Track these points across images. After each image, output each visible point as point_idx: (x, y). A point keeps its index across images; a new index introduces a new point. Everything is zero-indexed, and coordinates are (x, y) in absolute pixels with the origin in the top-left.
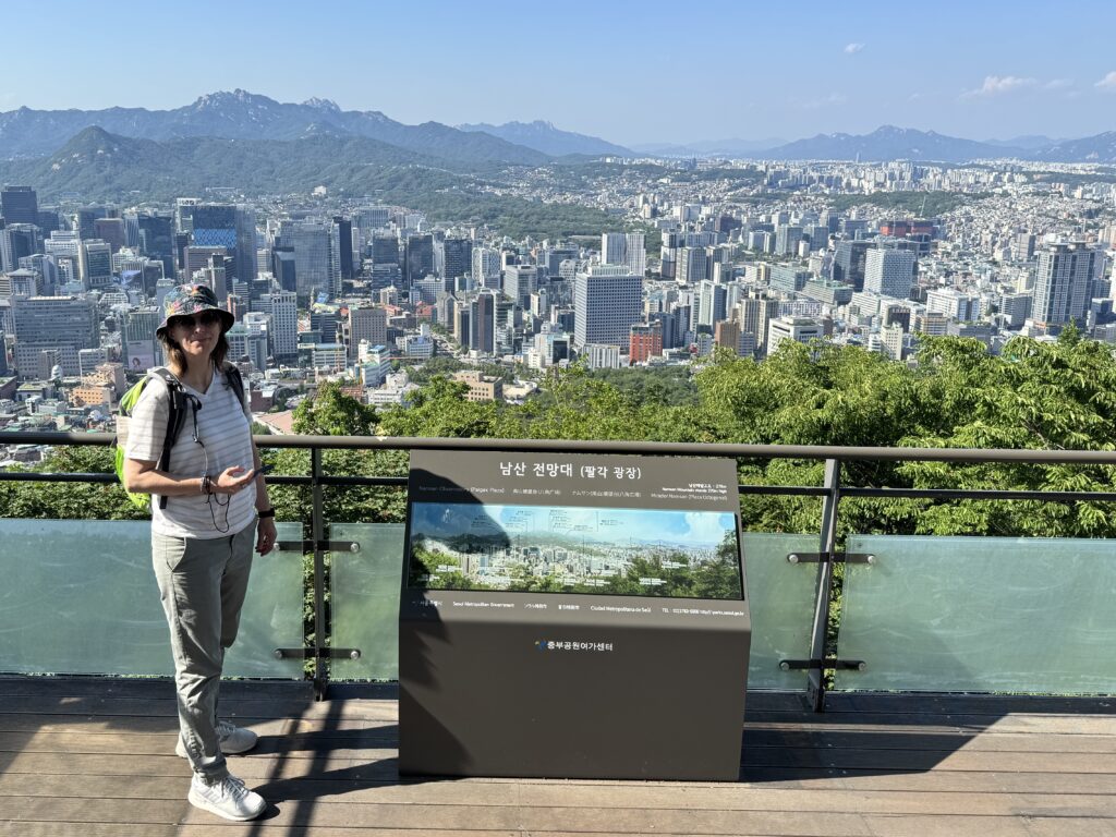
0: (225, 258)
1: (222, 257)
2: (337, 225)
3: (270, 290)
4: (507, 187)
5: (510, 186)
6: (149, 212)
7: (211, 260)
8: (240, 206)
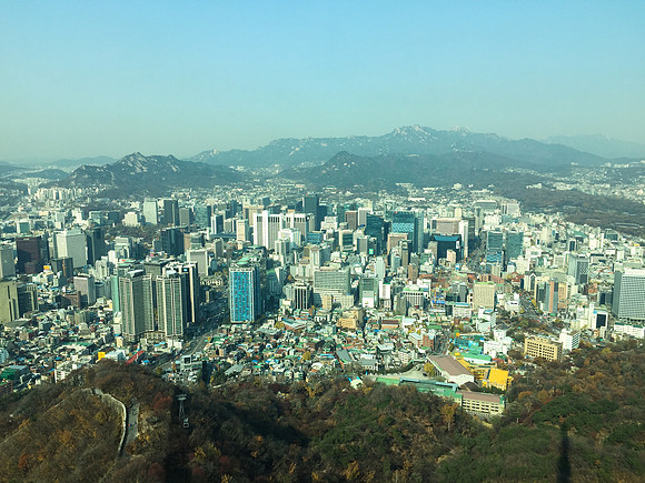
5: (576, 183)
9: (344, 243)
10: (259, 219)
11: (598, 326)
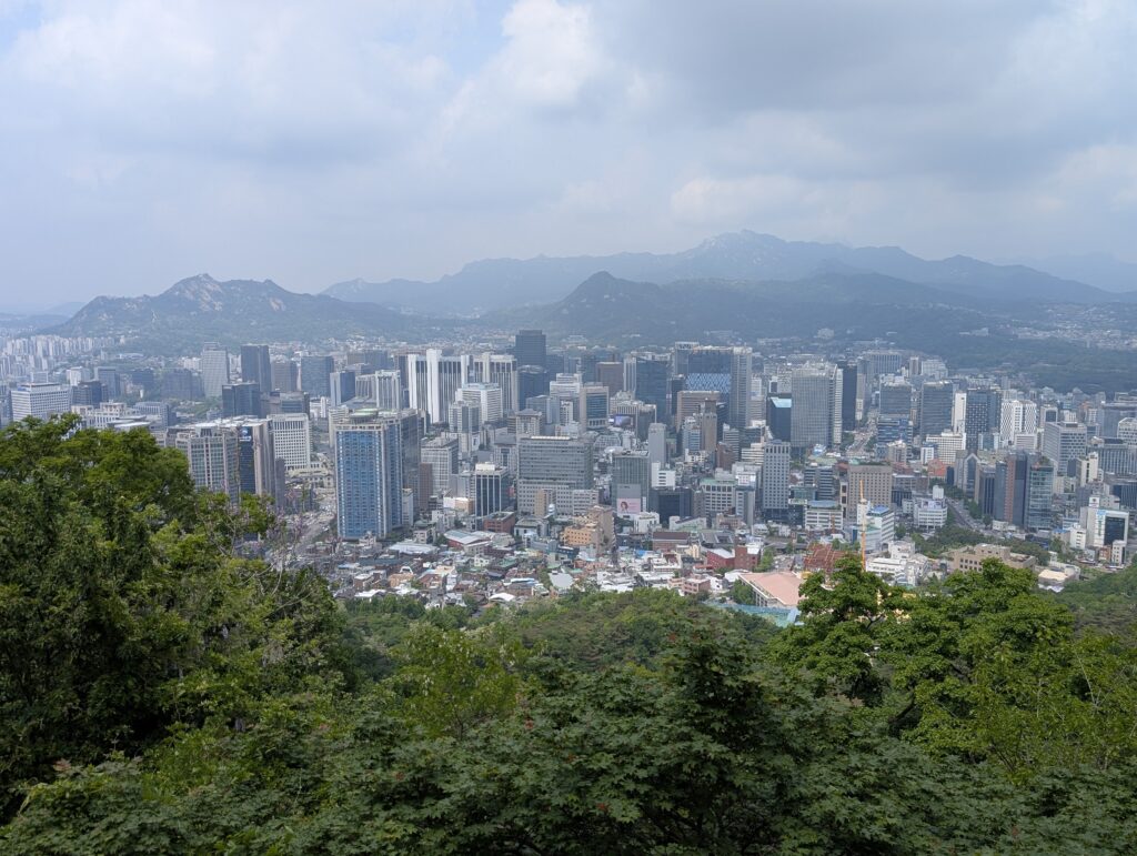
0: (717, 404)
1: (715, 402)
2: (840, 371)
3: (762, 438)
4: (1048, 329)
5: (1056, 328)
6: (649, 356)
7: (703, 406)
8: (737, 350)
9: (589, 414)
10: (421, 367)
11: (1109, 541)
